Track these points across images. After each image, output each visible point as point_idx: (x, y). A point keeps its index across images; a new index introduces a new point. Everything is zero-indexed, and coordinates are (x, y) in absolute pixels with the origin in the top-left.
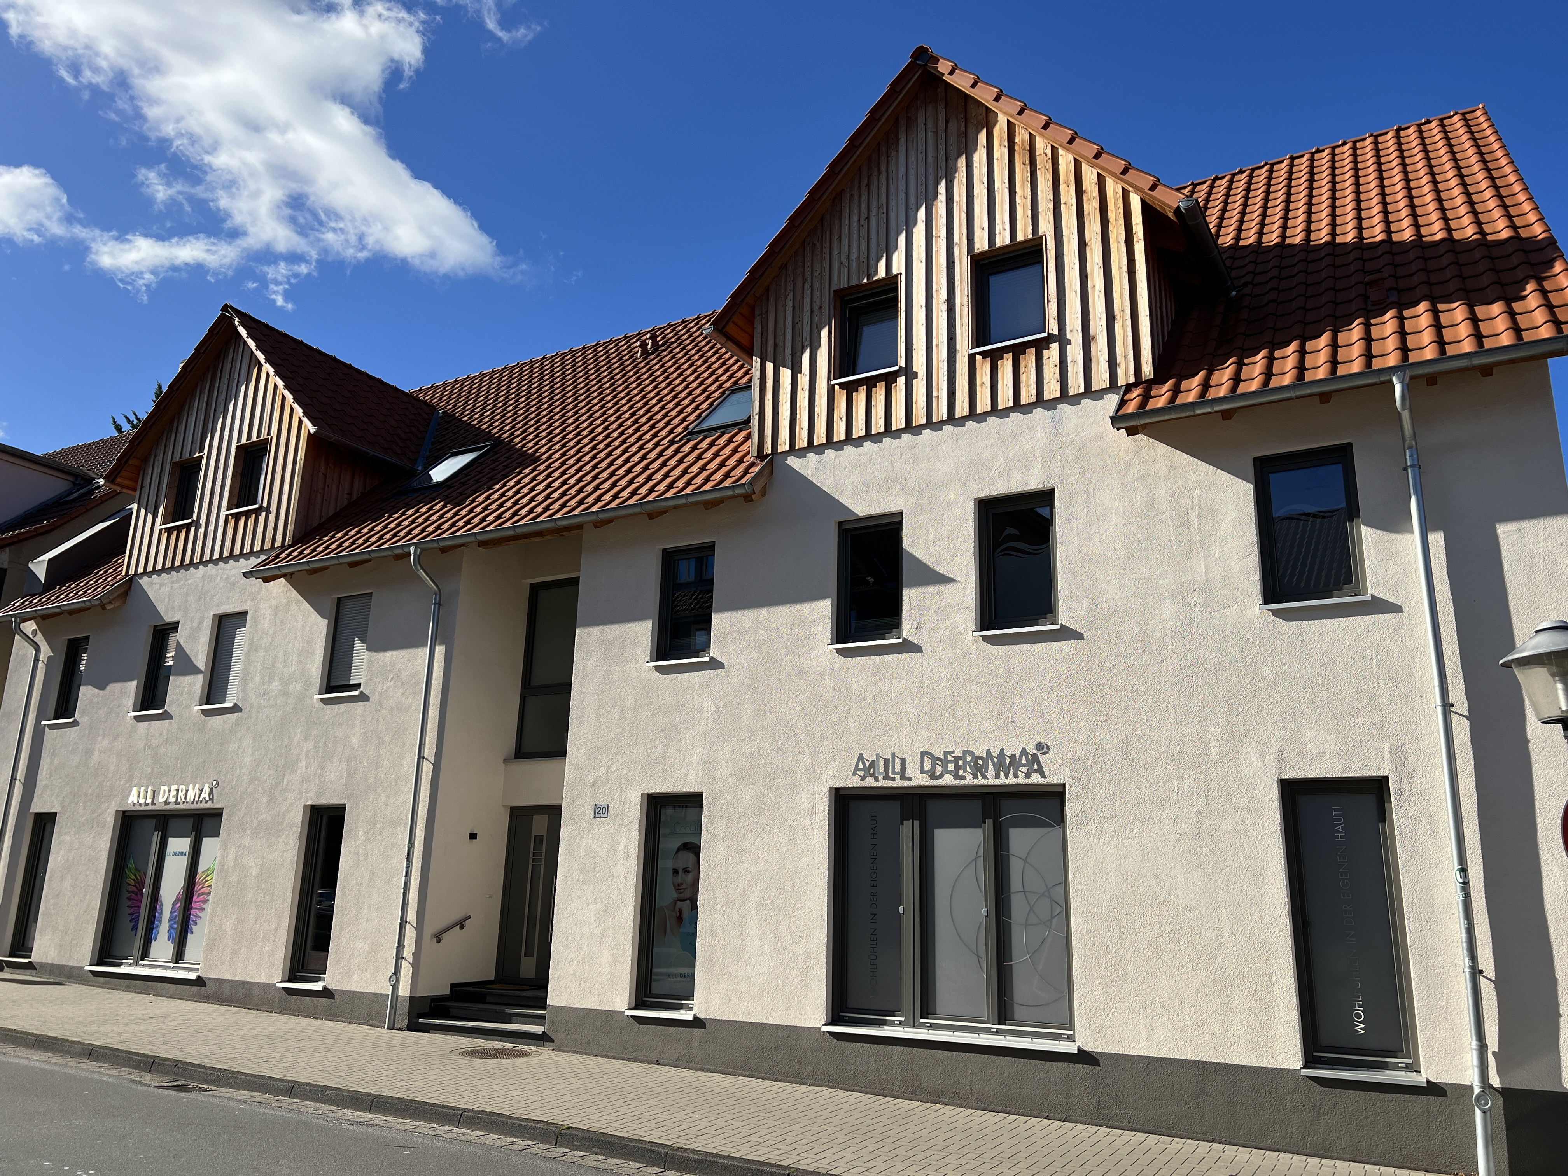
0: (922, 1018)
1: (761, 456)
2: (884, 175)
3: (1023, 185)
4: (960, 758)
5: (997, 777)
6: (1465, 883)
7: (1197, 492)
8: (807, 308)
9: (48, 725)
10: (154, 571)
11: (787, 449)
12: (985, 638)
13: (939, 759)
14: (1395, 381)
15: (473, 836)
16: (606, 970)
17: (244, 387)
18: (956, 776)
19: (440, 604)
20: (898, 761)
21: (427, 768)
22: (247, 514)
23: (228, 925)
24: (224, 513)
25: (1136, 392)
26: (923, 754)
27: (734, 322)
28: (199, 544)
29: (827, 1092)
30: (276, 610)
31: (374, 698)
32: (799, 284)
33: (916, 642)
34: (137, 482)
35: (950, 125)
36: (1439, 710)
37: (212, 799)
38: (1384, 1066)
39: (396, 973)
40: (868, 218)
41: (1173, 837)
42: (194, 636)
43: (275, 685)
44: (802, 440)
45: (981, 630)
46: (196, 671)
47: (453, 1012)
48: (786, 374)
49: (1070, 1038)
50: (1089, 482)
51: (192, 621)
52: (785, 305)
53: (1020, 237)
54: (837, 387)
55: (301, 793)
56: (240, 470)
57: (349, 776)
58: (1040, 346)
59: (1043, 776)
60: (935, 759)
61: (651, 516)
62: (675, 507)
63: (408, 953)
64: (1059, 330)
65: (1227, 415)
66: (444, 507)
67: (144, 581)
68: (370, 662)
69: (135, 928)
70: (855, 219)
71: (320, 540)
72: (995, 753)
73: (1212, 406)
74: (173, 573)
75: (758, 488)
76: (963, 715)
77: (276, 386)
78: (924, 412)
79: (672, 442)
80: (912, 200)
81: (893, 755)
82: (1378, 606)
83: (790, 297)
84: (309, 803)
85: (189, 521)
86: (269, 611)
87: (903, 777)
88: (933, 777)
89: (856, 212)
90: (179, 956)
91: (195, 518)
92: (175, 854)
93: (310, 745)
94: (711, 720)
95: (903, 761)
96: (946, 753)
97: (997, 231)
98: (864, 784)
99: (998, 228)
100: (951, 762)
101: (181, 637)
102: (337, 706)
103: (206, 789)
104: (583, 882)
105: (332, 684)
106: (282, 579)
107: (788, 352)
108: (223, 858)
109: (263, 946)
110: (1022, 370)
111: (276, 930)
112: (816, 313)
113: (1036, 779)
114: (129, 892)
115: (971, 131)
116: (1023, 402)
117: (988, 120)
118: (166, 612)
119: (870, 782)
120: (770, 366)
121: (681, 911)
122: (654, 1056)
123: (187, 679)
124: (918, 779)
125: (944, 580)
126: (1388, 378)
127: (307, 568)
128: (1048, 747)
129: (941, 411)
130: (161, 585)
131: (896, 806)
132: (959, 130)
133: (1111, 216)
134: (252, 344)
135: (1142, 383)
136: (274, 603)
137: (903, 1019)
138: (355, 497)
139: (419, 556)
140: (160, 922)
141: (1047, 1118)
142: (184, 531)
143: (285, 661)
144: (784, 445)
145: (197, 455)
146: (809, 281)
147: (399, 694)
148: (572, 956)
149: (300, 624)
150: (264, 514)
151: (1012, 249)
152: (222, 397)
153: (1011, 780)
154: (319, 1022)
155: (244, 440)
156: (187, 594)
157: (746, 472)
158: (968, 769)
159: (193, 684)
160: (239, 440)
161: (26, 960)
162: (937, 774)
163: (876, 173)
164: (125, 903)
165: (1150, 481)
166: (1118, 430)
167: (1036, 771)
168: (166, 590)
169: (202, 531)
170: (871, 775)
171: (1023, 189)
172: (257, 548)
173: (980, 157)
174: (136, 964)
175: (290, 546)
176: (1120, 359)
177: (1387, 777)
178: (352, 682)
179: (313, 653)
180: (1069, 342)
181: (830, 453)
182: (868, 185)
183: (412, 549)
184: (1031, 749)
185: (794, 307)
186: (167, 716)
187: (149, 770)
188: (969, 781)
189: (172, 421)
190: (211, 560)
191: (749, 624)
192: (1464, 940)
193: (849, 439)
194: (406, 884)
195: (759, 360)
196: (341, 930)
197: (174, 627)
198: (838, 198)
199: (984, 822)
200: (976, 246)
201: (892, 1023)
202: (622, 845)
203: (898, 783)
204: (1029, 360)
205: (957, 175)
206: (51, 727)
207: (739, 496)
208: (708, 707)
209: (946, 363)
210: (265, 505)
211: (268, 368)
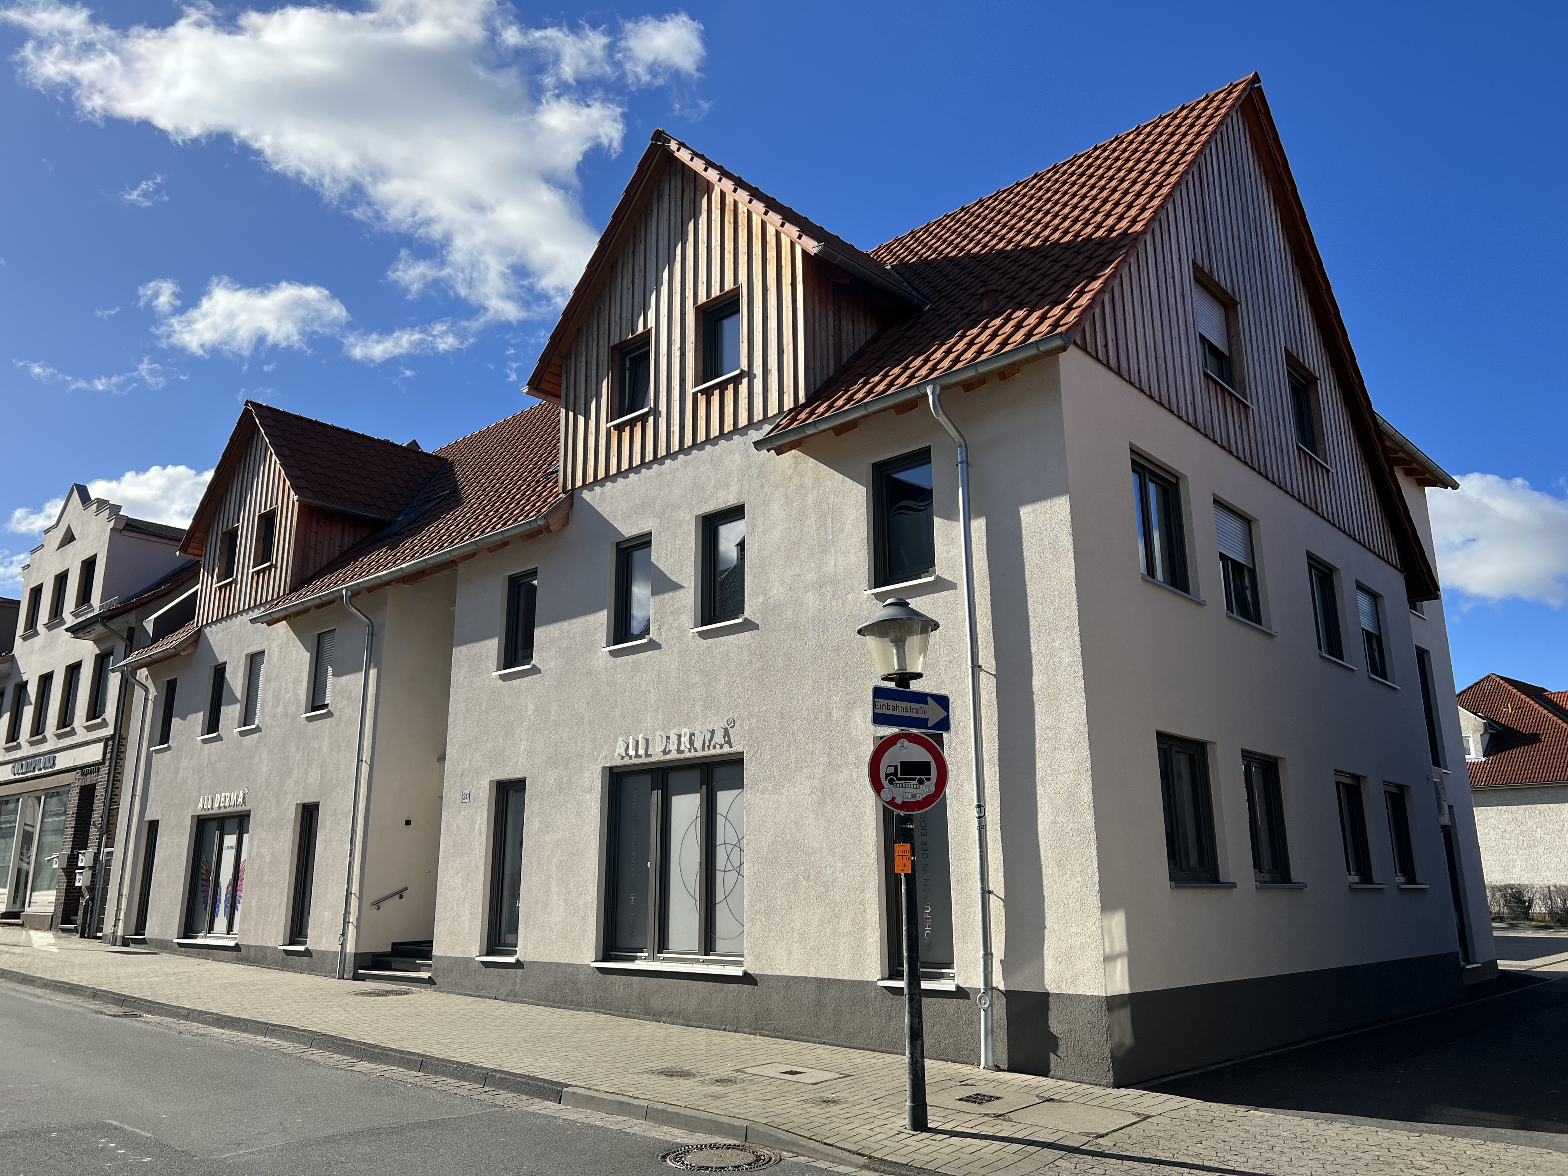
0: (659, 953)
1: (565, 491)
2: (642, 244)
5: (703, 749)
6: (981, 818)
7: (829, 498)
8: (594, 364)
9: (154, 750)
10: (213, 622)
11: (582, 484)
12: (701, 633)
14: (930, 392)
15: (408, 823)
16: (467, 925)
18: (679, 752)
19: (372, 635)
20: (644, 742)
21: (365, 768)
22: (264, 571)
23: (253, 903)
24: (251, 570)
27: (542, 378)
28: (237, 597)
30: (281, 646)
31: (337, 714)
32: (589, 344)
33: (657, 641)
34: (201, 550)
35: (685, 193)
36: (969, 668)
38: (943, 976)
39: (344, 934)
40: (633, 282)
41: (808, 791)
42: (236, 674)
43: (280, 709)
44: (590, 477)
46: (237, 701)
47: (394, 966)
48: (581, 421)
49: (740, 963)
51: (234, 661)
52: (580, 362)
53: (727, 289)
54: (612, 429)
55: (294, 795)
56: (262, 535)
57: (322, 777)
58: (737, 381)
59: (731, 747)
63: (352, 919)
64: (749, 366)
67: (206, 632)
68: (335, 685)
69: (206, 908)
70: (624, 283)
71: (307, 587)
74: (224, 622)
76: (684, 699)
77: (277, 465)
80: (660, 262)
81: (640, 736)
82: (943, 585)
84: (299, 802)
85: (230, 580)
86: (277, 649)
87: (648, 755)
88: (666, 753)
89: (625, 278)
90: (230, 929)
91: (234, 577)
92: (228, 848)
93: (299, 755)
94: (532, 717)
95: (647, 741)
97: (712, 285)
98: (623, 763)
99: (713, 282)
101: (228, 675)
102: (315, 723)
103: (241, 795)
105: (316, 705)
106: (284, 622)
107: (583, 401)
109: (273, 918)
110: (725, 403)
111: (280, 904)
112: (600, 368)
113: (726, 749)
114: (202, 880)
115: (697, 200)
116: (725, 431)
117: (707, 190)
118: (220, 655)
119: (627, 761)
120: (571, 414)
122: (494, 993)
123: (231, 707)
124: (656, 756)
125: (676, 587)
126: (924, 390)
128: (735, 722)
129: (673, 444)
130: (217, 633)
131: (648, 779)
132: (689, 199)
133: (783, 263)
134: (263, 431)
135: (799, 407)
136: (280, 641)
137: (646, 955)
140: (220, 902)
142: (229, 588)
143: (286, 688)
145: (236, 526)
146: (596, 338)
147: (350, 710)
149: (294, 657)
150: (273, 569)
151: (720, 299)
153: (711, 751)
154: (304, 976)
155: (262, 513)
156: (231, 639)
159: (234, 711)
160: (260, 511)
161: (141, 937)
162: (668, 750)
163: (639, 241)
164: (200, 889)
166: (768, 451)
167: (727, 743)
168: (219, 636)
169: (238, 586)
171: (729, 245)
172: (269, 598)
173: (703, 220)
174: (206, 936)
175: (288, 592)
176: (785, 388)
178: (325, 702)
179: (302, 681)
180: (754, 376)
181: (608, 485)
182: (633, 253)
183: (344, 591)
184: (724, 725)
185: (586, 364)
186: (220, 738)
187: (209, 782)
190: (244, 610)
191: (558, 634)
193: (618, 473)
194: (350, 863)
195: (565, 411)
196: (317, 902)
197: (225, 667)
199: (700, 788)
200: (699, 299)
201: (641, 958)
202: (478, 823)
204: (729, 395)
205: (688, 237)
206: (156, 752)
207: (540, 528)
208: (531, 706)
209: (678, 402)
210: (274, 562)
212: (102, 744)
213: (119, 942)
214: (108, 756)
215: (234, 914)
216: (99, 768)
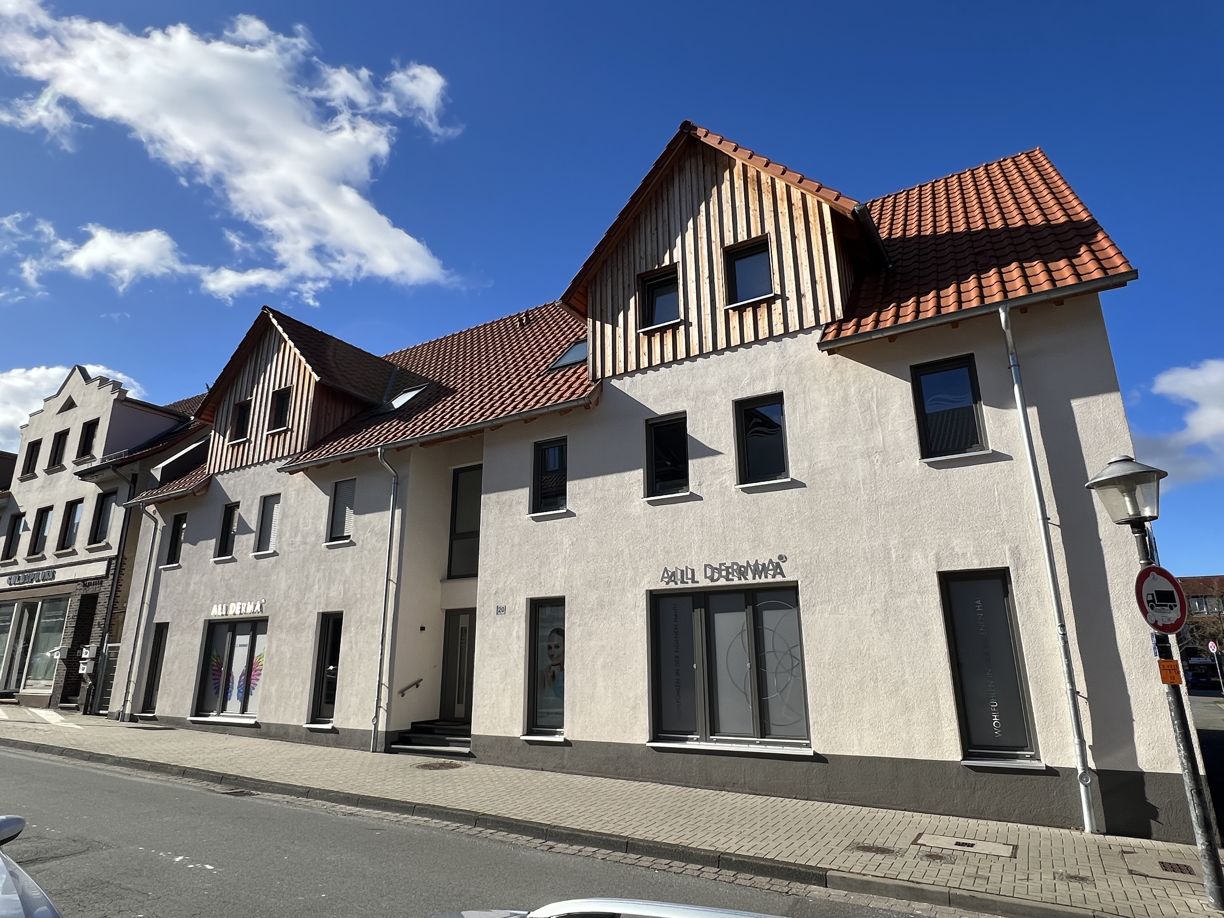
0: (711, 735)
1: (595, 380)
2: (666, 202)
3: (754, 203)
4: (729, 567)
5: (754, 578)
6: (1064, 635)
7: (875, 390)
8: (620, 286)
9: (164, 569)
10: (225, 471)
11: (611, 374)
12: (743, 489)
13: (716, 569)
14: (1000, 310)
15: (423, 629)
16: (508, 710)
17: (276, 355)
18: (728, 579)
19: (397, 484)
20: (689, 571)
21: (392, 587)
22: (279, 434)
23: (273, 689)
24: (265, 433)
25: (833, 328)
26: (706, 566)
27: (575, 298)
28: (251, 453)
29: (651, 786)
30: (298, 491)
31: (359, 544)
32: (615, 272)
33: (698, 494)
34: (213, 417)
35: (706, 168)
36: (1041, 522)
37: (261, 611)
38: (1017, 757)
39: (377, 716)
40: (657, 229)
41: (870, 612)
42: (249, 510)
43: (299, 539)
44: (620, 369)
45: (740, 484)
46: (250, 531)
47: (413, 741)
48: (608, 328)
49: (808, 746)
50: (805, 386)
51: (248, 501)
52: (606, 285)
53: (753, 235)
54: (641, 335)
55: (315, 605)
56: (275, 407)
57: (345, 593)
58: (770, 302)
59: (784, 576)
60: (713, 569)
61: (526, 421)
62: (541, 415)
63: (383, 704)
64: (781, 292)
65: (892, 338)
66: (399, 423)
67: (219, 478)
68: (355, 521)
69: (217, 693)
70: (649, 230)
71: (324, 447)
72: (752, 563)
73: (882, 333)
74: (236, 471)
75: (593, 400)
76: (730, 540)
77: (295, 354)
78: (697, 347)
79: (539, 376)
80: (684, 217)
81: (687, 567)
82: (996, 457)
83: (610, 280)
84: (321, 611)
85: (245, 439)
86: (294, 493)
87: (694, 581)
88: (712, 580)
89: (649, 226)
90: (244, 709)
91: (248, 437)
92: (240, 646)
93: (320, 575)
94: (568, 550)
95: (693, 571)
96: (721, 565)
97: (739, 232)
98: (668, 587)
99: (739, 230)
100: (724, 570)
101: (240, 511)
102: (336, 550)
103: (258, 605)
104: (492, 656)
105: (333, 536)
106: (302, 472)
107: (610, 314)
108: (270, 647)
109: (295, 702)
110: (759, 317)
111: (302, 692)
112: (626, 289)
113: (779, 578)
114: (214, 670)
115: (719, 172)
116: (760, 338)
117: (730, 164)
118: (232, 496)
119: (672, 585)
120: (598, 324)
121: (554, 672)
122: (540, 765)
123: (245, 537)
124: (703, 582)
125: (715, 453)
126: (995, 309)
127: (315, 464)
128: (786, 558)
129: (708, 346)
130: (229, 479)
131: (689, 600)
132: (712, 171)
133: (811, 219)
134: (280, 329)
135: (836, 322)
136: (297, 487)
137: (698, 737)
138: (345, 420)
139: (384, 454)
140: (233, 688)
141: (795, 798)
142: (242, 446)
143: (304, 523)
144: (609, 373)
145: (249, 398)
146: (621, 269)
147: (374, 540)
148: (486, 702)
149: (313, 500)
150: (289, 433)
151: (749, 242)
152: (263, 362)
153: (763, 580)
154: (330, 748)
155: (277, 388)
156: (244, 484)
157: (585, 391)
158: (735, 574)
159: (248, 540)
160: (274, 388)
161: (151, 715)
162: (715, 578)
163: (660, 201)
164: (210, 677)
165: (844, 384)
166: (822, 351)
167: (779, 574)
168: (232, 482)
169: (252, 445)
170: (672, 581)
171: (754, 205)
172: (286, 454)
173: (726, 187)
174: (218, 715)
175: (305, 452)
176: (821, 307)
177: (1008, 568)
178: (345, 535)
179: (321, 518)
180: (788, 299)
181: (638, 376)
182: (656, 209)
183: (379, 449)
184: (775, 560)
185: (612, 286)
186: (233, 560)
187: (224, 594)
188: (736, 581)
189: (234, 378)
190: (258, 463)
191: (591, 486)
192: (1065, 672)
193: (650, 367)
194: (381, 660)
195: (591, 320)
196: (342, 690)
197: (237, 505)
198: (637, 218)
199: (746, 608)
200: (726, 243)
201: (692, 740)
202: (515, 631)
203: (690, 585)
204: (763, 311)
205: (712, 199)
206: (165, 569)
207: (582, 405)
208: (567, 542)
209: (710, 316)
210: (290, 427)
211: (290, 343)
212: (106, 562)
213: (127, 718)
214: (112, 572)
215: (248, 698)
216: (102, 582)
